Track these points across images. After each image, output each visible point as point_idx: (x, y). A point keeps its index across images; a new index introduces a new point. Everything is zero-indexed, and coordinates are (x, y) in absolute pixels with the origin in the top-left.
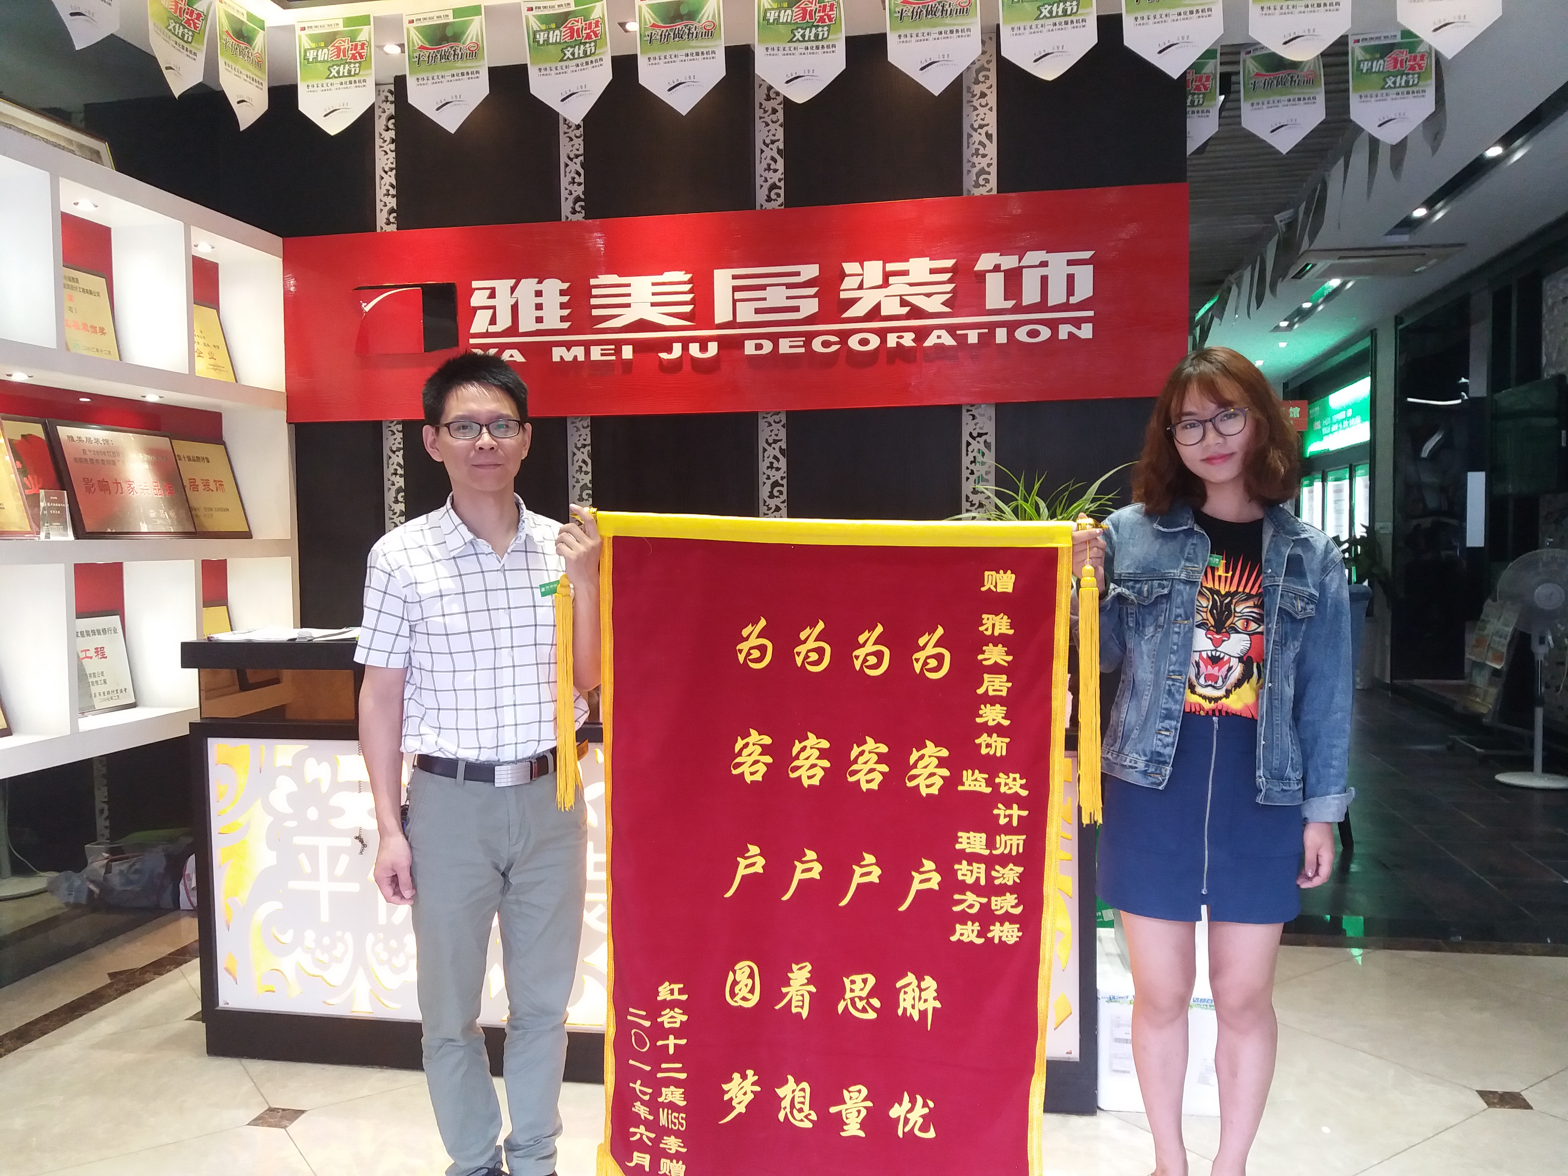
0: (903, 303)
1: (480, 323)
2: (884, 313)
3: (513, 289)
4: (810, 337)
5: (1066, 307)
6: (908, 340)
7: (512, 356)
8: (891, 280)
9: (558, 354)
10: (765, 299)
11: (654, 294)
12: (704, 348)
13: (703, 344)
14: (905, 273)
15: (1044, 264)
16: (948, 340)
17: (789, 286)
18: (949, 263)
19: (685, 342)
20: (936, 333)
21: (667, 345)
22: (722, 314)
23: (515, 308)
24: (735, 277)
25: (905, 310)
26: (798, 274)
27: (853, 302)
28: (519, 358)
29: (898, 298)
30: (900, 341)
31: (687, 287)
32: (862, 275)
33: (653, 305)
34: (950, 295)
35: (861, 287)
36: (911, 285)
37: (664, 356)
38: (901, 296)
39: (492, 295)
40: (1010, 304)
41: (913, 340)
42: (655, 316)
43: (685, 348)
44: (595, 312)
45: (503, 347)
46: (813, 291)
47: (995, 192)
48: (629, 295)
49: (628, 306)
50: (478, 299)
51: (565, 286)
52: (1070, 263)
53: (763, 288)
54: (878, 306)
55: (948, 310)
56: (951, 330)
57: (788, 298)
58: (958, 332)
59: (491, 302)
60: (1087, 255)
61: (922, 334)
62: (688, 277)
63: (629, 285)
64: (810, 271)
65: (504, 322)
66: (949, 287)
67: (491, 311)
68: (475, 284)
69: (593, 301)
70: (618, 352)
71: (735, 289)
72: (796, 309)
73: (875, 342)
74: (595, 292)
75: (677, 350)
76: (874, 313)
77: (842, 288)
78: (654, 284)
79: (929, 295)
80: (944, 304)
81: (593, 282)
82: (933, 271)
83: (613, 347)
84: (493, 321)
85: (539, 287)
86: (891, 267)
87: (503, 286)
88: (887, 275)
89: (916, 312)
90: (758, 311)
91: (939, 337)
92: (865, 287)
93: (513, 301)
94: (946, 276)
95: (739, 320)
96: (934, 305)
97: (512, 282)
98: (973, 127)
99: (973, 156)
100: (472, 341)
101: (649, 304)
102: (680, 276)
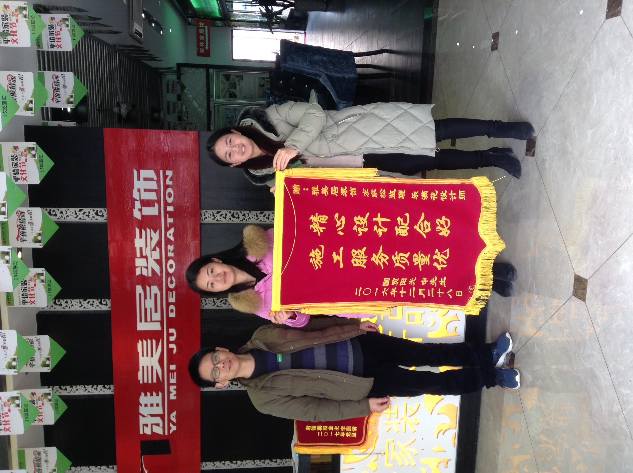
0: (155, 249)
1: (159, 430)
2: (158, 257)
3: (144, 416)
4: (168, 289)
5: (158, 181)
6: (171, 248)
7: (173, 417)
8: (144, 255)
9: (173, 397)
10: (151, 309)
11: (147, 356)
12: (172, 334)
13: (169, 335)
14: (141, 249)
15: (139, 190)
16: (172, 231)
17: (145, 298)
18: (137, 230)
19: (169, 342)
20: (168, 235)
21: (170, 351)
22: (156, 327)
23: (152, 416)
24: (141, 321)
25: (158, 249)
26: (140, 295)
27: (153, 271)
28: (174, 414)
29: (153, 252)
30: (171, 251)
31: (145, 342)
32: (141, 267)
33: (152, 356)
34: (152, 230)
35: (147, 268)
36: (146, 246)
37: (175, 352)
38: (151, 251)
39: (146, 425)
40: (156, 205)
41: (171, 245)
42: (157, 356)
43: (172, 342)
44: (155, 381)
45: (170, 421)
46: (148, 288)
47: (106, 209)
48: (147, 367)
49: (152, 367)
50: (148, 431)
51: (143, 394)
52: (139, 179)
53: (146, 309)
54: (156, 261)
55: (158, 231)
56: (167, 230)
57: (151, 298)
58: (168, 226)
59: (149, 426)
60: (135, 172)
61: (168, 241)
62: (140, 342)
63: (143, 367)
64: (139, 289)
65: (158, 420)
66: (148, 230)
67: (153, 426)
68: (141, 432)
69: (150, 382)
70: (173, 371)
71: (146, 321)
72: (156, 295)
73: (171, 262)
74: (146, 381)
75: (172, 346)
76: (159, 262)
77: (146, 275)
79: (151, 239)
80: (155, 232)
81: (141, 382)
82: (141, 237)
83: (170, 374)
84: (158, 425)
85: (143, 405)
86: (138, 255)
87: (142, 421)
88: (142, 257)
89: (159, 244)
90: (156, 311)
91: (170, 235)
92: (146, 266)
93: (149, 416)
94: (143, 232)
95: (159, 319)
96: (156, 237)
97: (141, 417)
98: (76, 218)
99: (89, 217)
100: (166, 434)
101: (152, 358)
102: (139, 345)
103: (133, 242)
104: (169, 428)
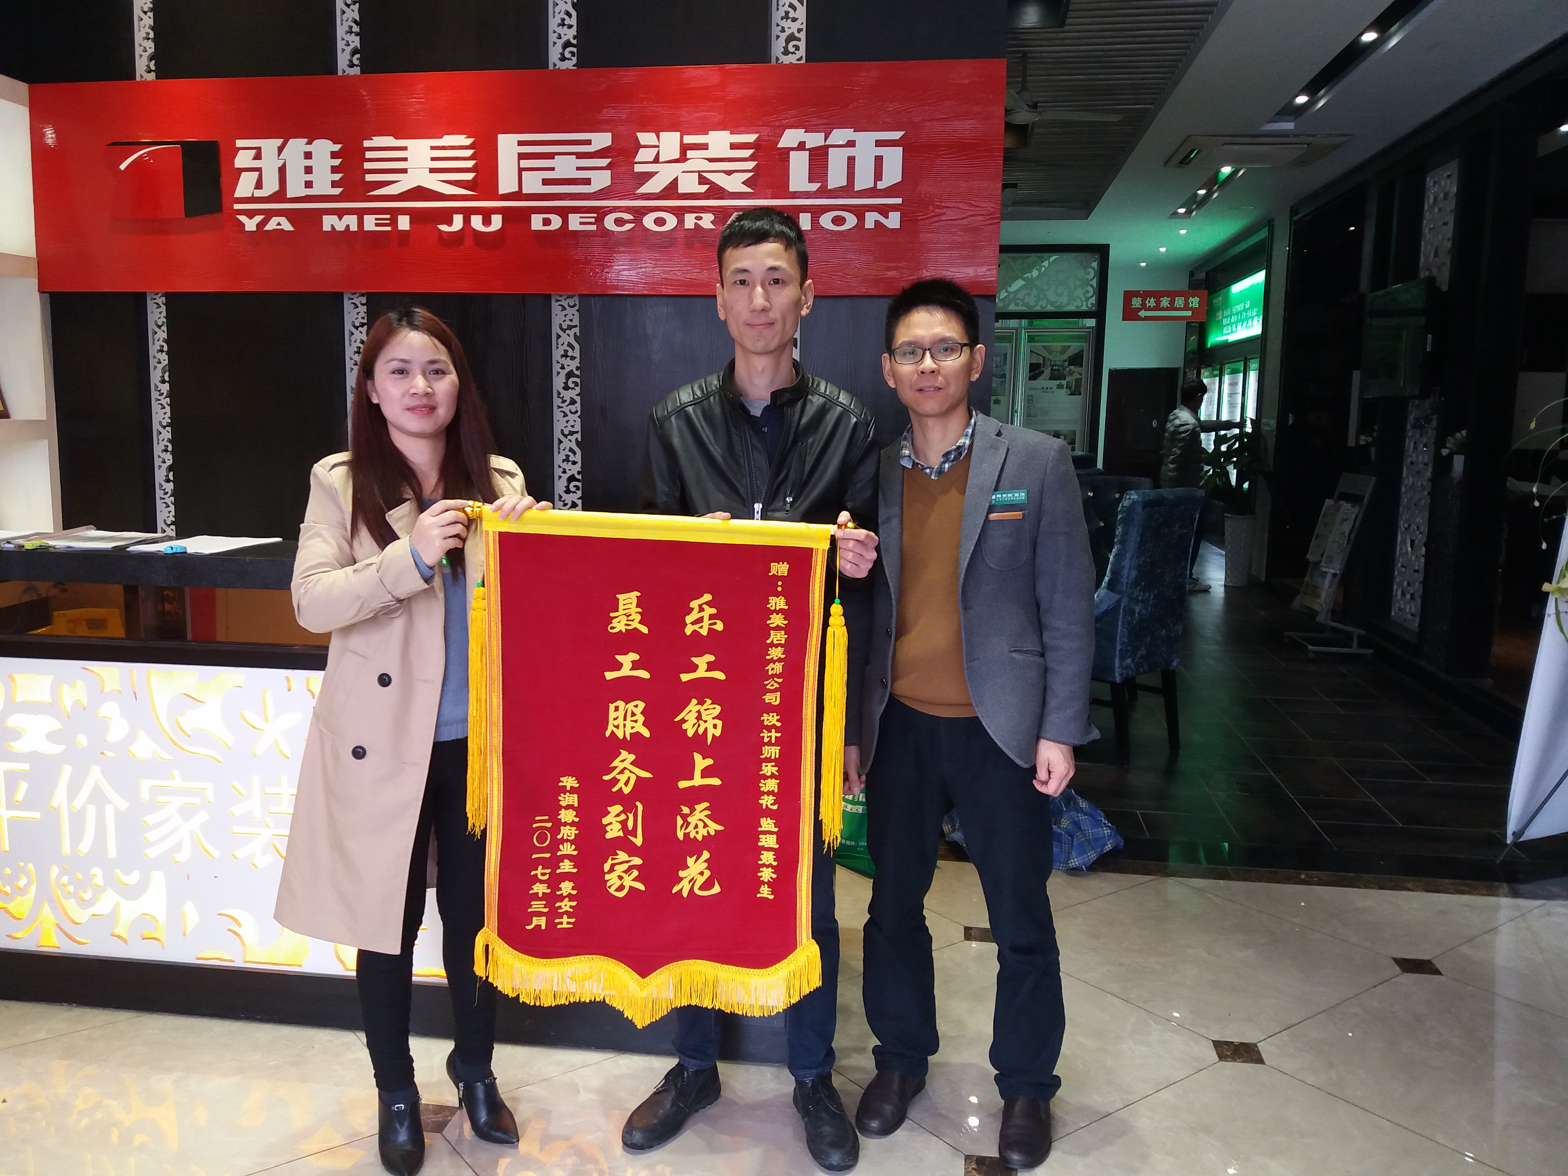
0: (702, 180)
1: (245, 187)
2: (681, 190)
3: (281, 149)
4: (601, 214)
5: (872, 192)
6: (707, 221)
7: (279, 224)
8: (690, 154)
9: (329, 222)
10: (553, 169)
11: (433, 159)
12: (487, 222)
13: (486, 215)
14: (704, 147)
15: (851, 144)
17: (580, 156)
18: (751, 138)
19: (468, 213)
21: (446, 216)
22: (507, 183)
23: (282, 170)
24: (521, 143)
25: (704, 188)
26: (588, 142)
27: (650, 175)
28: (287, 226)
29: (697, 174)
30: (699, 222)
31: (469, 153)
32: (658, 146)
33: (432, 171)
34: (752, 174)
35: (656, 160)
36: (711, 160)
37: (444, 228)
38: (699, 172)
39: (258, 157)
40: (815, 187)
41: (712, 222)
42: (434, 183)
43: (467, 221)
44: (369, 178)
45: (269, 214)
46: (604, 162)
47: (803, 61)
48: (405, 159)
49: (404, 171)
50: (243, 160)
51: (337, 147)
52: (879, 143)
53: (551, 156)
54: (674, 183)
55: (749, 190)
57: (578, 169)
59: (256, 164)
60: (897, 135)
61: (721, 215)
62: (469, 141)
63: (405, 149)
64: (602, 140)
65: (271, 186)
66: (751, 165)
68: (239, 143)
69: (367, 166)
70: (394, 222)
71: (522, 156)
72: (587, 182)
73: (671, 222)
74: (369, 154)
75: (458, 222)
76: (671, 190)
77: (636, 160)
78: (433, 148)
79: (729, 173)
80: (746, 183)
81: (367, 144)
82: (734, 146)
83: (388, 216)
84: (259, 185)
85: (308, 148)
86: (689, 139)
87: (270, 146)
88: (685, 148)
89: (716, 191)
90: (546, 182)
92: (661, 159)
93: (280, 165)
94: (747, 153)
95: (525, 191)
96: (734, 184)
97: (279, 142)
99: (783, 19)
100: (237, 206)
101: (428, 170)
102: (462, 140)
103: (721, 126)
104: (251, 214)
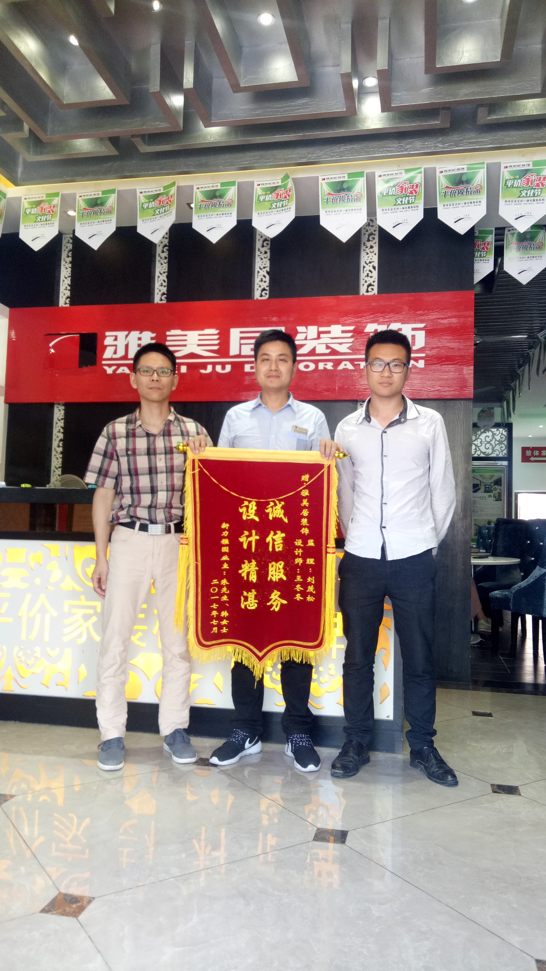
0: (328, 347)
1: (108, 353)
2: (318, 352)
3: (127, 336)
6: (330, 366)
7: (123, 370)
8: (322, 336)
11: (199, 340)
12: (223, 368)
13: (223, 365)
14: (329, 332)
16: (350, 367)
18: (351, 328)
19: (214, 364)
20: (344, 363)
21: (204, 366)
22: (234, 350)
23: (127, 346)
24: (241, 332)
25: (328, 351)
27: (302, 346)
28: (127, 371)
29: (325, 345)
30: (326, 367)
31: (217, 337)
32: (307, 333)
33: (199, 345)
34: (351, 344)
35: (306, 339)
36: (332, 338)
37: (202, 371)
38: (326, 344)
39: (116, 339)
41: (332, 366)
42: (199, 351)
43: (214, 368)
45: (119, 366)
47: (377, 294)
48: (186, 340)
49: (185, 346)
50: (108, 341)
51: (154, 335)
52: (414, 329)
54: (314, 349)
55: (350, 351)
56: (352, 361)
58: (356, 363)
59: (115, 343)
60: (422, 325)
61: (337, 363)
62: (217, 332)
63: (186, 335)
65: (121, 353)
66: (351, 340)
67: (114, 348)
68: (107, 334)
71: (242, 338)
73: (312, 366)
74: (168, 338)
75: (210, 369)
76: (313, 352)
78: (200, 335)
79: (341, 344)
80: (349, 348)
81: (168, 333)
82: (343, 332)
84: (115, 352)
85: (140, 336)
86: (322, 329)
87: (121, 335)
88: (319, 333)
89: (334, 352)
91: (345, 365)
92: (308, 338)
93: (126, 343)
94: (350, 335)
95: (243, 354)
96: (343, 349)
97: (126, 333)
98: (366, 262)
99: (366, 277)
100: (104, 362)
101: (196, 345)
102: (214, 331)
103: (337, 323)
104: (110, 366)
